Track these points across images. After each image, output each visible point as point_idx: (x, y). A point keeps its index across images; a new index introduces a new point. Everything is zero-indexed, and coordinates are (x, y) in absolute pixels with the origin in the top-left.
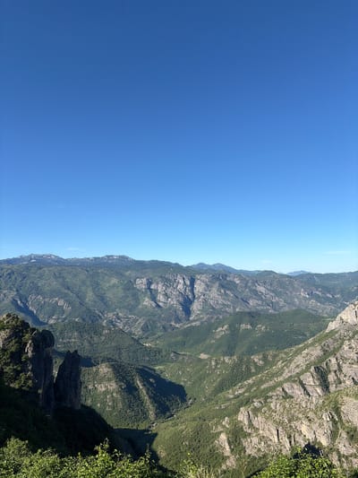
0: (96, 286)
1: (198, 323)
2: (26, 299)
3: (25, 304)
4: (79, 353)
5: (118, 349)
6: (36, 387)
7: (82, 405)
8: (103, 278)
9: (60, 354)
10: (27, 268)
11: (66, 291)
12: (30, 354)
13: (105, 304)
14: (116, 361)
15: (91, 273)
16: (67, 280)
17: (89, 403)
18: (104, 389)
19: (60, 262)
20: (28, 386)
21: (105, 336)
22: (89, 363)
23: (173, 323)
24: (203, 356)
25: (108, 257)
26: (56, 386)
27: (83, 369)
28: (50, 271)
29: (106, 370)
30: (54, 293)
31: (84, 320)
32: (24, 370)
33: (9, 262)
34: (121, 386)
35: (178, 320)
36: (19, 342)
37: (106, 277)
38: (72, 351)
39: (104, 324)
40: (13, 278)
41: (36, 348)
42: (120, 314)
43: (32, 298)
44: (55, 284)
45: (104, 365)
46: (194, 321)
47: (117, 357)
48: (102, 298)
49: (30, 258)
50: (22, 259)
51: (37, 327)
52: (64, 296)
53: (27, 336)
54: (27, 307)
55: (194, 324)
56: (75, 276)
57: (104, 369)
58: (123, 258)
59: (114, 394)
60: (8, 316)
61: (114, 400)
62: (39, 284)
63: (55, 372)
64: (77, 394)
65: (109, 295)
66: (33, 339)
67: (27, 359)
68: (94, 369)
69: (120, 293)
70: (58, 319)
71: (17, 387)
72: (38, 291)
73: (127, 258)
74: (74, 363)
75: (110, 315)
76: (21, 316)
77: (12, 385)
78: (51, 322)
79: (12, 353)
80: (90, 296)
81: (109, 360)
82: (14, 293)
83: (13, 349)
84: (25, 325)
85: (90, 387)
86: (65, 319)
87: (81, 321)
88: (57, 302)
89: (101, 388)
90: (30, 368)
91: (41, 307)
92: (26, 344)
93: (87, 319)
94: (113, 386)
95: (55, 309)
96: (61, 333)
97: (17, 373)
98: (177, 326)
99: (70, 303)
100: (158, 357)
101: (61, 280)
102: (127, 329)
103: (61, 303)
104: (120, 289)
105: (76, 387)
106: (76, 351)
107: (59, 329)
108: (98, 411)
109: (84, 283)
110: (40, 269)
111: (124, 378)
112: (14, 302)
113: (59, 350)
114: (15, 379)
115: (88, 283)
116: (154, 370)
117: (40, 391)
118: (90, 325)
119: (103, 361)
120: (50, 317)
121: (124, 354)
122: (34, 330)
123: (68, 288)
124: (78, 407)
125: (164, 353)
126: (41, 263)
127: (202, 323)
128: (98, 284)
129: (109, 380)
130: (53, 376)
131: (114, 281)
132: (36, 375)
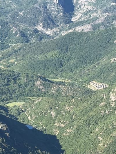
1: (87, 28)
23: (40, 28)
24: (94, 86)
35: (50, 22)
46: (80, 23)
55: (79, 29)
98: (49, 32)
100: (12, 86)
116: (6, 109)
125: (24, 80)
127: (94, 28)
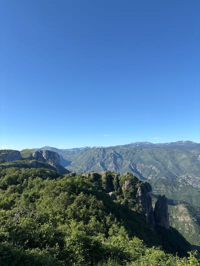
0: (173, 159)
2: (135, 165)
3: (135, 168)
4: (166, 196)
5: (190, 197)
6: (144, 212)
7: (170, 227)
8: (177, 154)
9: (155, 196)
10: (135, 149)
11: (156, 162)
12: (140, 194)
13: (179, 169)
14: (189, 204)
15: (170, 151)
16: (156, 155)
17: (174, 226)
18: (182, 220)
19: (152, 146)
20: (140, 211)
21: (181, 188)
22: (172, 203)
25: (179, 142)
26: (154, 213)
27: (169, 206)
28: (146, 151)
29: (183, 209)
30: (150, 163)
31: (167, 178)
32: (138, 202)
33: (126, 146)
34: (193, 220)
36: (134, 188)
37: (179, 154)
38: (162, 195)
39: (180, 181)
40: (129, 154)
41: (143, 191)
42: (189, 176)
43: (138, 165)
44: (150, 158)
45: (181, 205)
47: (189, 202)
48: (177, 166)
49: (136, 144)
50: (132, 145)
51: (142, 180)
52: (155, 164)
53: (138, 185)
54: (136, 170)
56: (161, 153)
57: (181, 208)
58: (189, 142)
59: (190, 224)
60: (128, 173)
61: (189, 227)
62: (142, 158)
63: (154, 206)
64: (167, 220)
65: (182, 164)
66: (141, 186)
67: (138, 196)
68: (176, 207)
69: (189, 164)
70: (153, 177)
71: (135, 210)
72: (141, 161)
73: (192, 142)
74: (163, 202)
75: (183, 176)
76: (134, 174)
77: (132, 209)
78: (149, 178)
79: (131, 193)
80: (170, 165)
81: (184, 203)
82: (129, 162)
83: (131, 191)
84: (136, 179)
85: (174, 217)
86: (157, 177)
87: (165, 178)
88: (152, 168)
89: (181, 219)
90: (140, 202)
91: (143, 170)
92: (137, 189)
93: (169, 178)
94: (188, 219)
95: (151, 171)
96: (155, 185)
97: (135, 203)
99: (159, 168)
101: (152, 155)
102: (194, 185)
103: (154, 168)
104: (188, 161)
105: (166, 216)
106: (164, 196)
107: (154, 182)
108: (180, 232)
109: (166, 157)
110: (142, 149)
111: (195, 215)
112: (130, 166)
113: (155, 194)
114: (134, 207)
115: (168, 157)
117: (146, 215)
118: (171, 181)
119: (180, 203)
120: (148, 176)
121: (194, 201)
122: (141, 182)
123: (157, 161)
124: (168, 228)
126: (142, 146)
128: (174, 158)
129: (186, 215)
130: (152, 208)
131: (184, 156)
132: (144, 206)
